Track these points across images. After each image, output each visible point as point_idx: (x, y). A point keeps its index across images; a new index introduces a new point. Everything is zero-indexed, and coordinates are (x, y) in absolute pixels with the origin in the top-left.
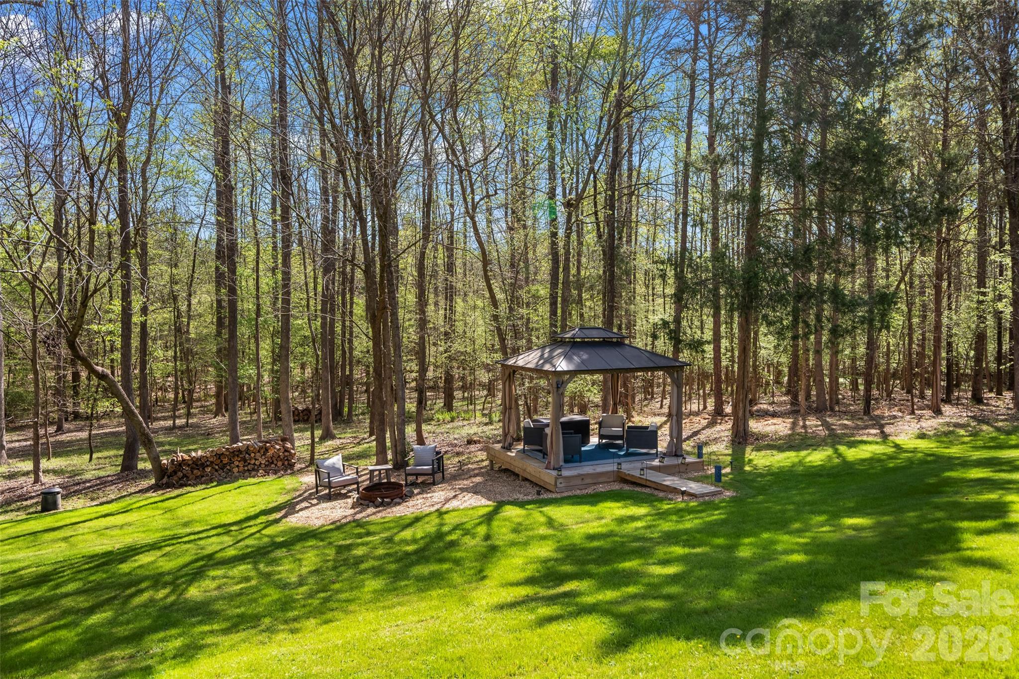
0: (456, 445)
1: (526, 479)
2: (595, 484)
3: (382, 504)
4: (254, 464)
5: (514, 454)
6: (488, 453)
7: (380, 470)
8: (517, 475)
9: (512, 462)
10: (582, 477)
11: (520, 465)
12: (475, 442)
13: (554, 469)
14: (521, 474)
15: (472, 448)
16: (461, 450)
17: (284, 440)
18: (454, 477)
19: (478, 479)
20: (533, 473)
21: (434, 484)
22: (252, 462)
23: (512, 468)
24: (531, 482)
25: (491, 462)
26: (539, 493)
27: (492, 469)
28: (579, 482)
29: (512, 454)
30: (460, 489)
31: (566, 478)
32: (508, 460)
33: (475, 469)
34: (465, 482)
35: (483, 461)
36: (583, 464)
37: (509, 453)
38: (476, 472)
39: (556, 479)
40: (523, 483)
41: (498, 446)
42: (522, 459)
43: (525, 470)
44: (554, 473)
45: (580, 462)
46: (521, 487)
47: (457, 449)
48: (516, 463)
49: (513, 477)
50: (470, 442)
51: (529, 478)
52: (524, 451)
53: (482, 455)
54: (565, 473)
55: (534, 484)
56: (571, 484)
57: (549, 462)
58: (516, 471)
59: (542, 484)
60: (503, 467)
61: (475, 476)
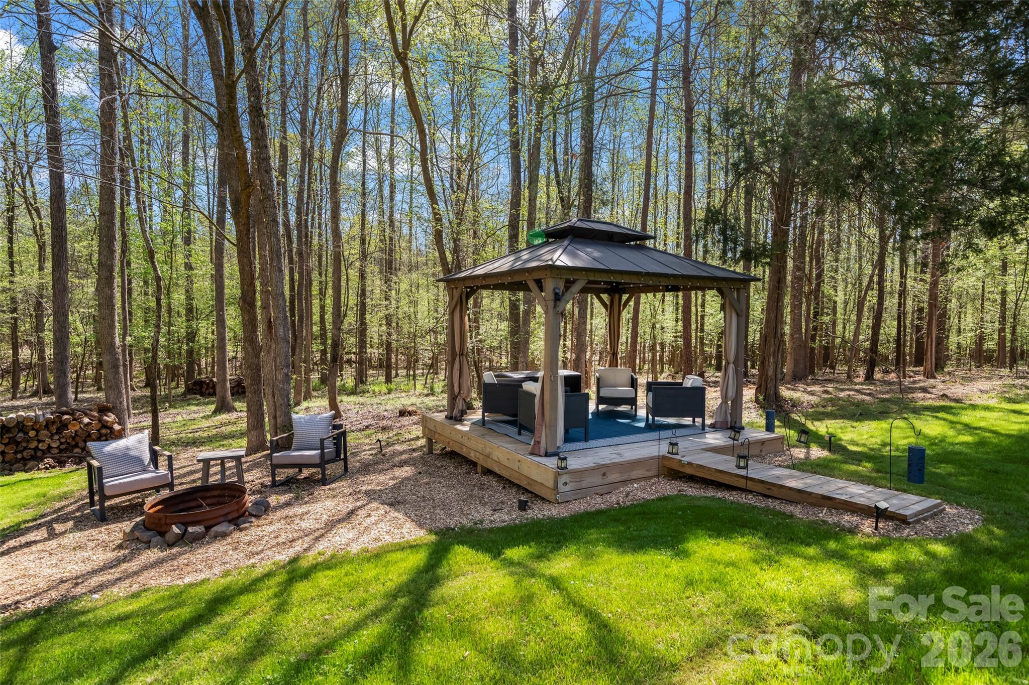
0: (384, 418)
1: (488, 472)
2: (625, 482)
3: (181, 540)
4: (36, 449)
5: (467, 428)
6: (424, 427)
7: (223, 460)
8: (474, 464)
9: (465, 441)
10: (603, 469)
11: (480, 447)
12: (410, 414)
13: (547, 455)
14: (481, 461)
15: (405, 420)
16: (389, 423)
17: (103, 410)
18: (367, 468)
19: (406, 472)
20: (506, 463)
21: (324, 481)
22: (33, 445)
23: (464, 452)
24: (499, 477)
25: (430, 441)
26: (523, 506)
27: (431, 452)
28: (597, 480)
29: (465, 428)
30: (367, 493)
31: (574, 472)
32: (458, 437)
33: (404, 452)
34: (382, 478)
35: (418, 438)
36: (592, 443)
37: (459, 427)
38: (404, 457)
39: (557, 475)
40: (485, 479)
41: (440, 417)
42: (483, 435)
43: (488, 456)
44: (552, 462)
45: (586, 440)
46: (482, 487)
47: (384, 423)
48: (472, 444)
49: (465, 468)
50: (402, 413)
51: (497, 470)
52: (483, 422)
53: (417, 431)
54: (574, 463)
55: (508, 483)
56: (584, 484)
57: (538, 443)
58: (472, 456)
59: (524, 484)
60: (448, 449)
61: (401, 465)
